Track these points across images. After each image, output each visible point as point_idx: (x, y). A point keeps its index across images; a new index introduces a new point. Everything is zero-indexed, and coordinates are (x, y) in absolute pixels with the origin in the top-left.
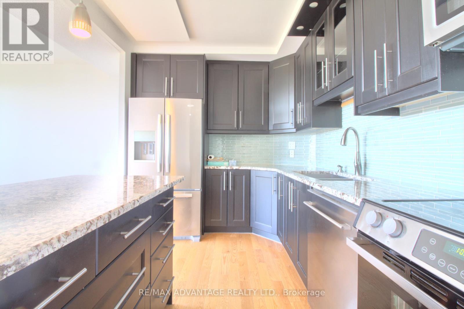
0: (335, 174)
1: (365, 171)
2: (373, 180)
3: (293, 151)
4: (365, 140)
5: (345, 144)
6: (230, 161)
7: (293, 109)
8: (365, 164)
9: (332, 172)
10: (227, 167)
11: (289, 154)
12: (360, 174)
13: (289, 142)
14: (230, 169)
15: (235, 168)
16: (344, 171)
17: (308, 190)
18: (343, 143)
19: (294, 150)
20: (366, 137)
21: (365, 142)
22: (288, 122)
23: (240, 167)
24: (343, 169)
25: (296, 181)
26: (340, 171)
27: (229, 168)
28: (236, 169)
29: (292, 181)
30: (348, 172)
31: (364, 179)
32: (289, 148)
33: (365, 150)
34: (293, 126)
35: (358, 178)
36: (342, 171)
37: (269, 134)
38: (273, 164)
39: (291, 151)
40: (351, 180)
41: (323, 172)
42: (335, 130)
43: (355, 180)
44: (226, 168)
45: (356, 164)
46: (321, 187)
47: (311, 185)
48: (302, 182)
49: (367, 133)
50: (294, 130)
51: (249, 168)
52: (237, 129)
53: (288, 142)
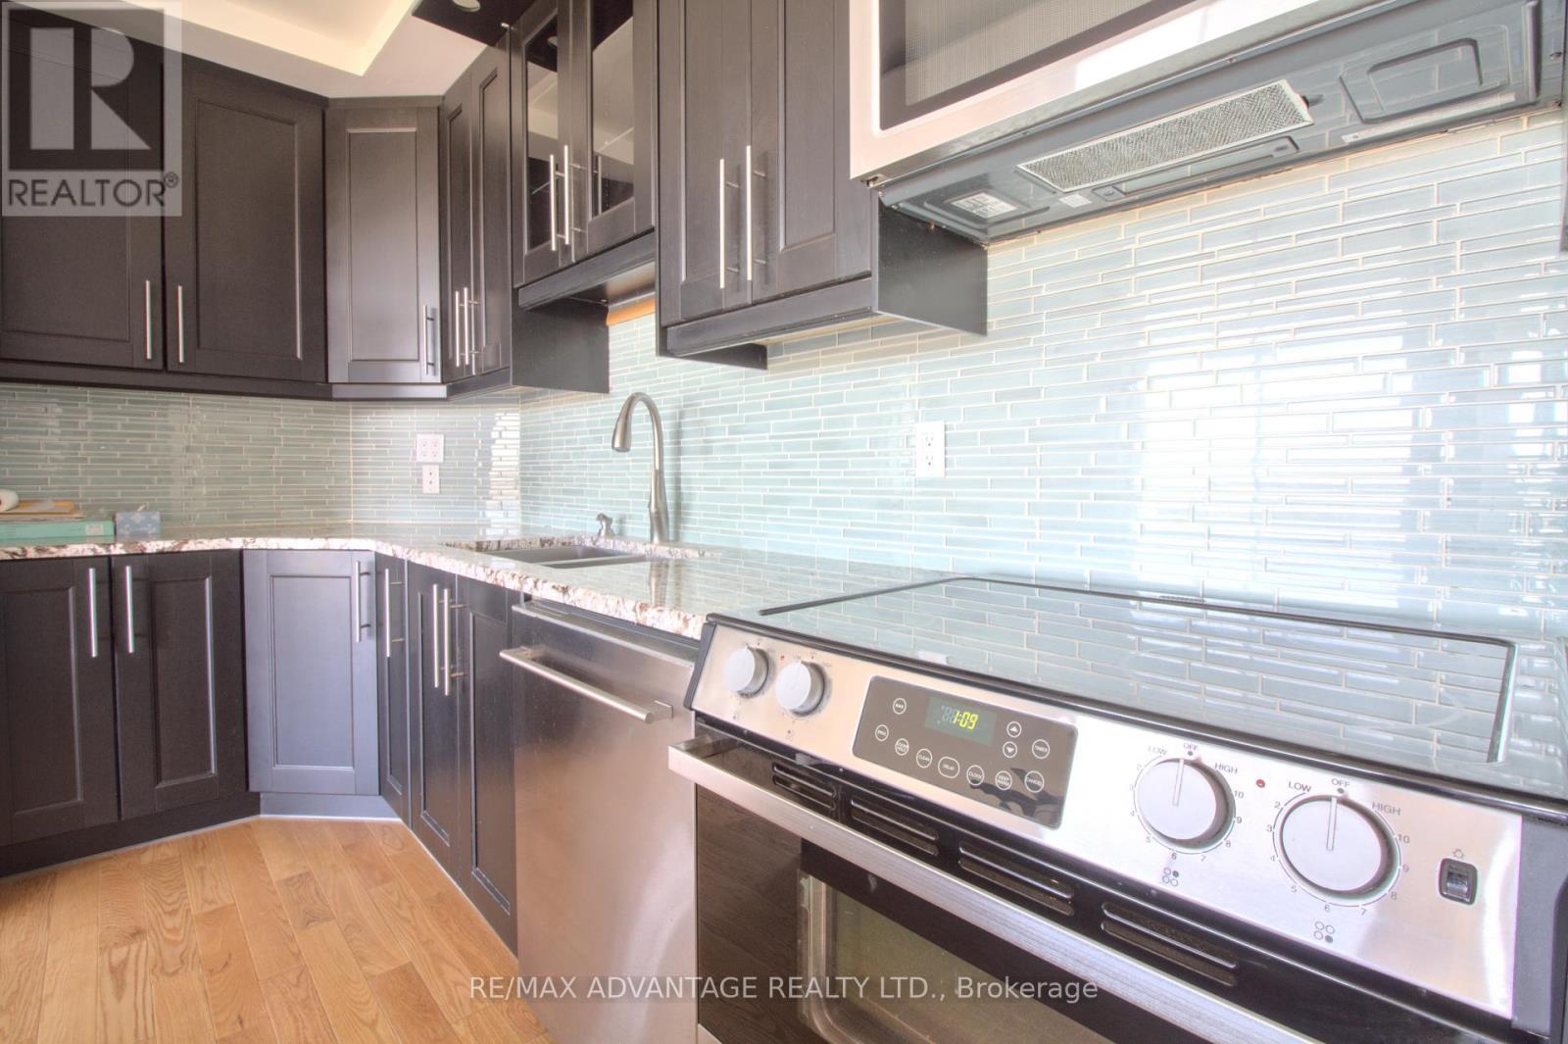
0: (588, 543)
1: (677, 527)
2: (702, 555)
3: (436, 470)
4: (678, 434)
5: (625, 447)
6: (120, 517)
7: (434, 310)
8: (678, 506)
9: (580, 539)
10: (106, 546)
11: (420, 481)
12: (663, 540)
13: (420, 437)
14: (123, 552)
15: (152, 547)
16: (616, 532)
17: (515, 608)
18: (617, 444)
19: (440, 464)
20: (679, 425)
21: (678, 443)
22: (416, 358)
23: (186, 542)
24: (614, 526)
25: (462, 579)
26: (603, 533)
27: (118, 550)
28: (161, 553)
29: (443, 579)
30: (629, 533)
31: (678, 553)
32: (420, 458)
33: (678, 467)
34: (435, 374)
35: (663, 551)
36: (609, 533)
37: (330, 399)
38: (351, 521)
39: (426, 469)
40: (640, 559)
41: (550, 542)
42: (584, 399)
43: (652, 560)
44: (102, 551)
45: (653, 510)
46: (565, 590)
47: (527, 589)
48: (490, 581)
49: (682, 415)
50: (441, 391)
51: (236, 543)
52: (159, 365)
53: (414, 435)
